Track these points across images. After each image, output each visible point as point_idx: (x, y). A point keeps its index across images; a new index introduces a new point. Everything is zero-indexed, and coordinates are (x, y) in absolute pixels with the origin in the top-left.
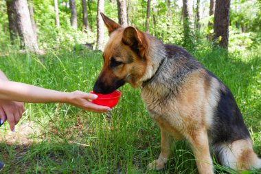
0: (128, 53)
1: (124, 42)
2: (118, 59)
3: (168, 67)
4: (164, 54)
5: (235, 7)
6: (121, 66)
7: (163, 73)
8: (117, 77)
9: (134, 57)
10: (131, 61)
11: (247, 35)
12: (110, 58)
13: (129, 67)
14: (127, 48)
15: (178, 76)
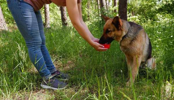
0: (113, 28)
1: (113, 23)
2: (109, 30)
3: (132, 31)
4: (129, 25)
5: (130, 0)
6: (110, 32)
7: (130, 33)
8: (109, 37)
9: (116, 29)
10: (114, 31)
11: (137, 17)
12: (106, 29)
13: (113, 33)
14: (113, 26)
15: (136, 33)
